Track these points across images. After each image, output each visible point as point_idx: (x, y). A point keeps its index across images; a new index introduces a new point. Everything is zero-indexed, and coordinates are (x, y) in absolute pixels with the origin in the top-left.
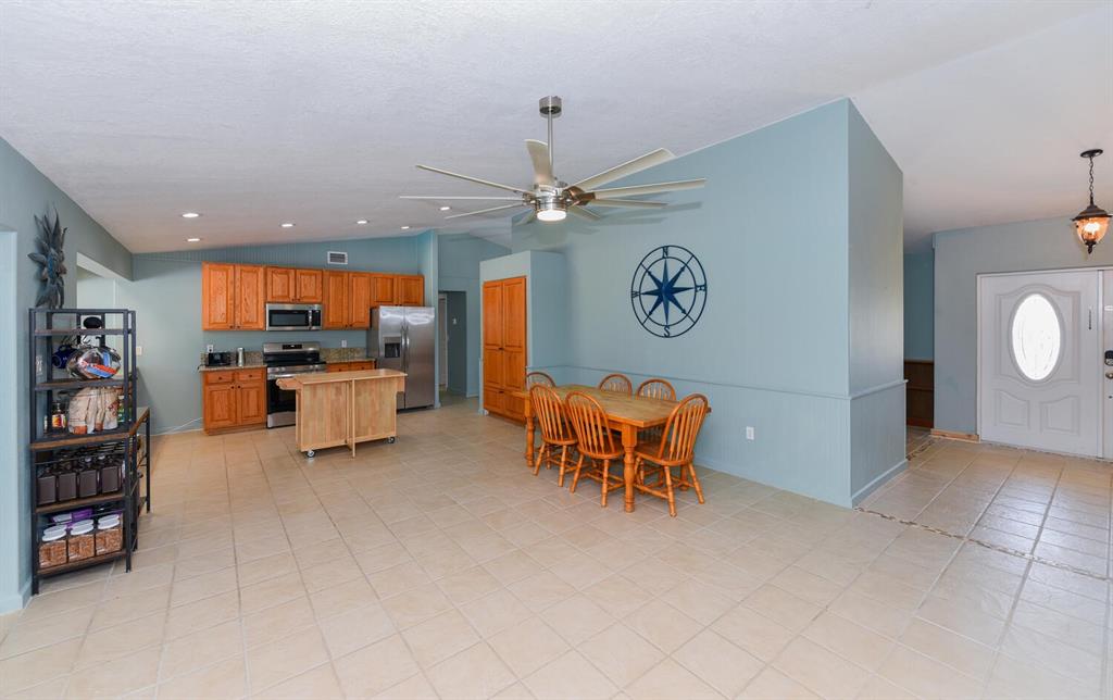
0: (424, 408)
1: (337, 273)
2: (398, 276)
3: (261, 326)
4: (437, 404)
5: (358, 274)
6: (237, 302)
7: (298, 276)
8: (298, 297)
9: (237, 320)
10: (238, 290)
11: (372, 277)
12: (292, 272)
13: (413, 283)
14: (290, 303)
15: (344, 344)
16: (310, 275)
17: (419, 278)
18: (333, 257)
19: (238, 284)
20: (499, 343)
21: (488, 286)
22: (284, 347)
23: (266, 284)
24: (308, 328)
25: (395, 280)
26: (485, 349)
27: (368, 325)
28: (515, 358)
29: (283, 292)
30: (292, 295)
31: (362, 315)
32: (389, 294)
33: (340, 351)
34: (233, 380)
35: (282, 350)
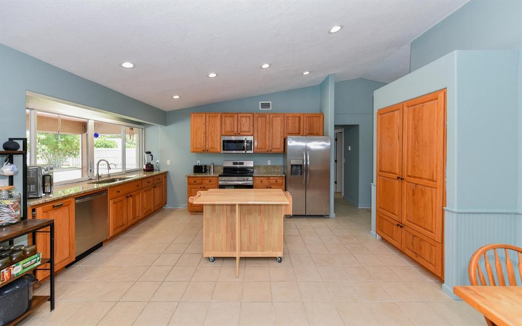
0: (322, 216)
1: (263, 115)
2: (304, 114)
3: (219, 151)
4: (333, 214)
5: (276, 115)
6: (207, 136)
7: (239, 118)
8: (239, 132)
9: (207, 146)
10: (207, 128)
11: (285, 117)
12: (236, 115)
13: (315, 120)
14: (234, 135)
15: (269, 163)
16: (246, 117)
17: (321, 116)
18: (264, 106)
19: (207, 124)
20: (397, 171)
21: (382, 112)
22: (234, 163)
23: (221, 125)
24: (244, 152)
25: (302, 118)
26: (378, 175)
27: (282, 150)
28: (423, 193)
29: (231, 128)
30: (236, 130)
31: (278, 144)
32: (297, 128)
33: (266, 167)
34: (202, 183)
35: (233, 166)
